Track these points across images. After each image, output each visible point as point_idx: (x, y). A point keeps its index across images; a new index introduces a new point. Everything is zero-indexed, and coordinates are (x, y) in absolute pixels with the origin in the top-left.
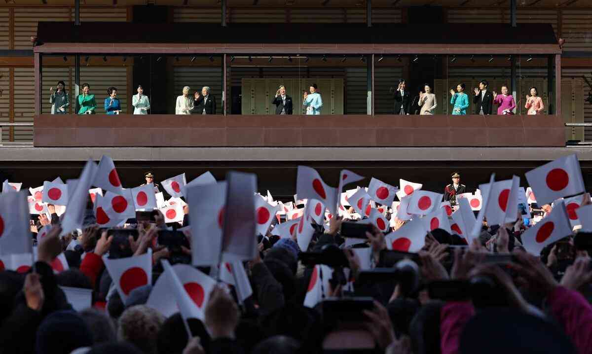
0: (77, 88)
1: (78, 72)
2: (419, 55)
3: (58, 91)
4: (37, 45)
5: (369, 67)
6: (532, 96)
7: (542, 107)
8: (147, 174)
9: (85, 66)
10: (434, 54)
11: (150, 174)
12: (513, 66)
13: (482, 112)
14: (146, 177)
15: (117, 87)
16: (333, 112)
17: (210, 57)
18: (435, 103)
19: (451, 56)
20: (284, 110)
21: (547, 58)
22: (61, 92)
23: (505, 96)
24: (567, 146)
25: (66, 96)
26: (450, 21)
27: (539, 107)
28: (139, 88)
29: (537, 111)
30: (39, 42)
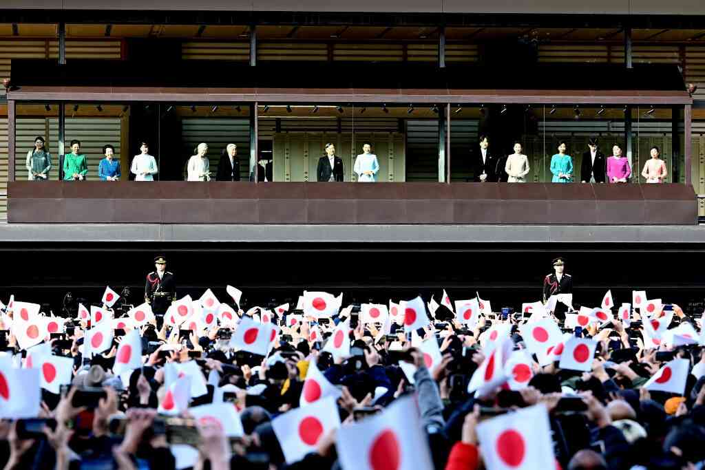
0: (62, 146)
1: (61, 124)
2: (508, 105)
3: (37, 150)
4: (11, 90)
5: (442, 119)
6: (651, 158)
7: (665, 173)
8: (158, 259)
9: (70, 117)
10: (528, 104)
11: (161, 259)
12: (628, 120)
13: (593, 180)
14: (156, 263)
15: (113, 144)
16: (392, 177)
17: (237, 107)
18: (527, 166)
19: (549, 106)
20: (332, 175)
21: (671, 110)
22: (40, 151)
23: (617, 158)
24: (700, 224)
25: (46, 156)
26: (540, 60)
27: (662, 173)
28: (143, 146)
29: (659, 178)
30: (13, 86)
